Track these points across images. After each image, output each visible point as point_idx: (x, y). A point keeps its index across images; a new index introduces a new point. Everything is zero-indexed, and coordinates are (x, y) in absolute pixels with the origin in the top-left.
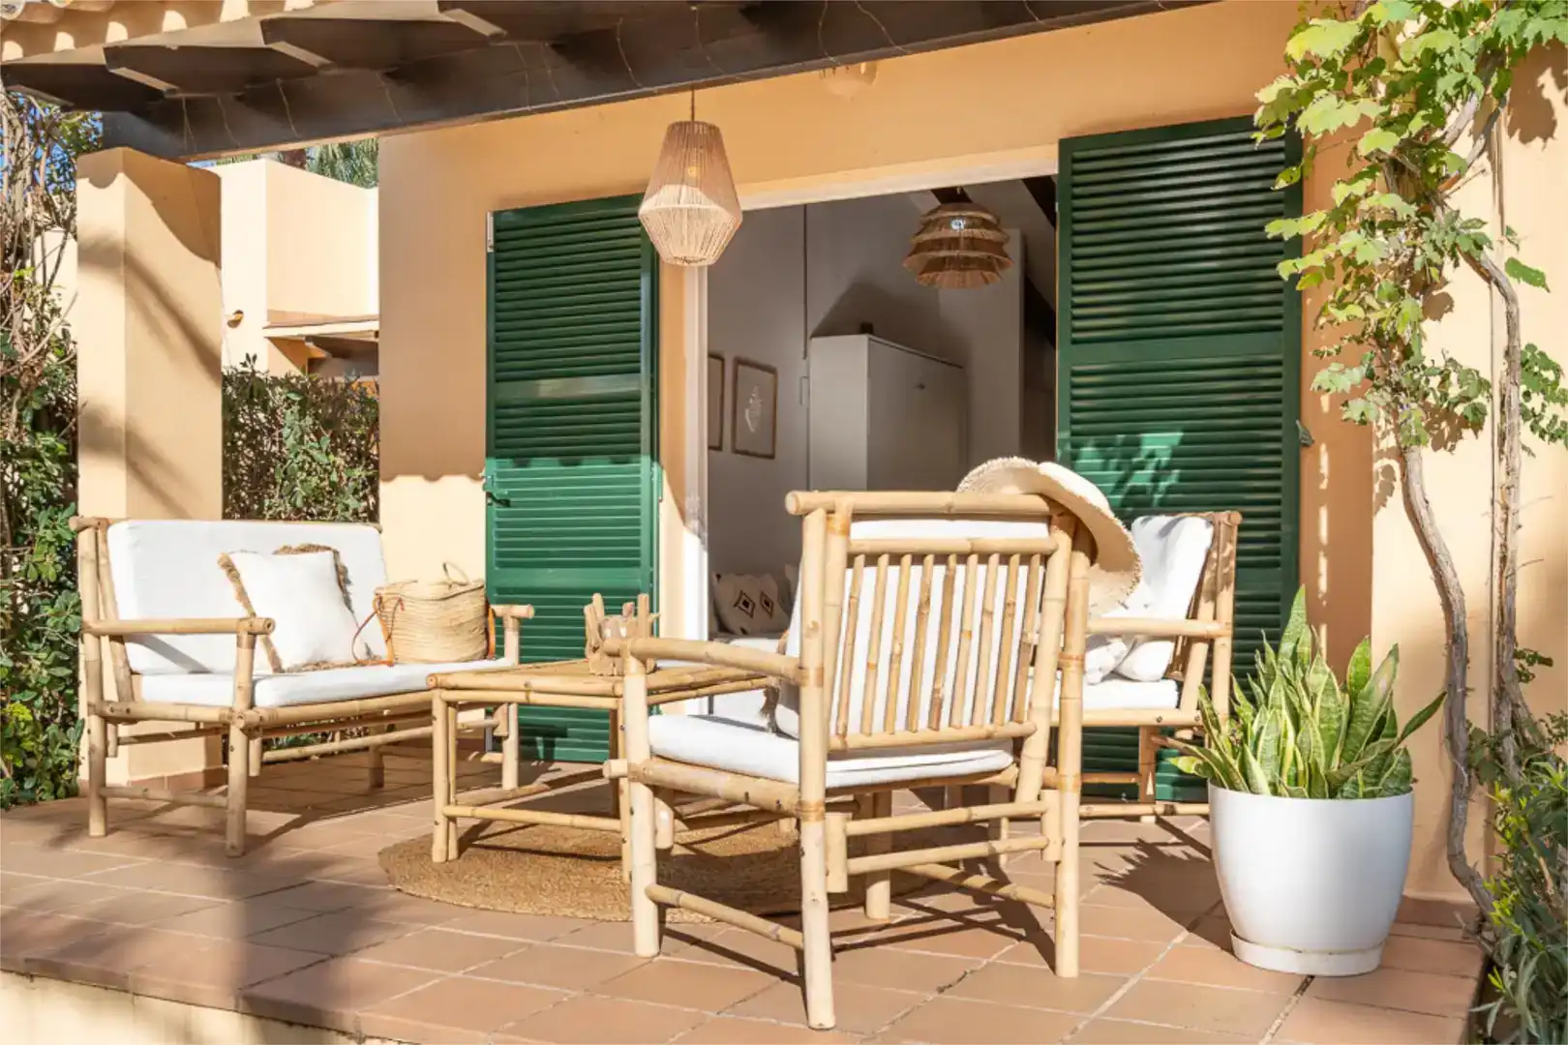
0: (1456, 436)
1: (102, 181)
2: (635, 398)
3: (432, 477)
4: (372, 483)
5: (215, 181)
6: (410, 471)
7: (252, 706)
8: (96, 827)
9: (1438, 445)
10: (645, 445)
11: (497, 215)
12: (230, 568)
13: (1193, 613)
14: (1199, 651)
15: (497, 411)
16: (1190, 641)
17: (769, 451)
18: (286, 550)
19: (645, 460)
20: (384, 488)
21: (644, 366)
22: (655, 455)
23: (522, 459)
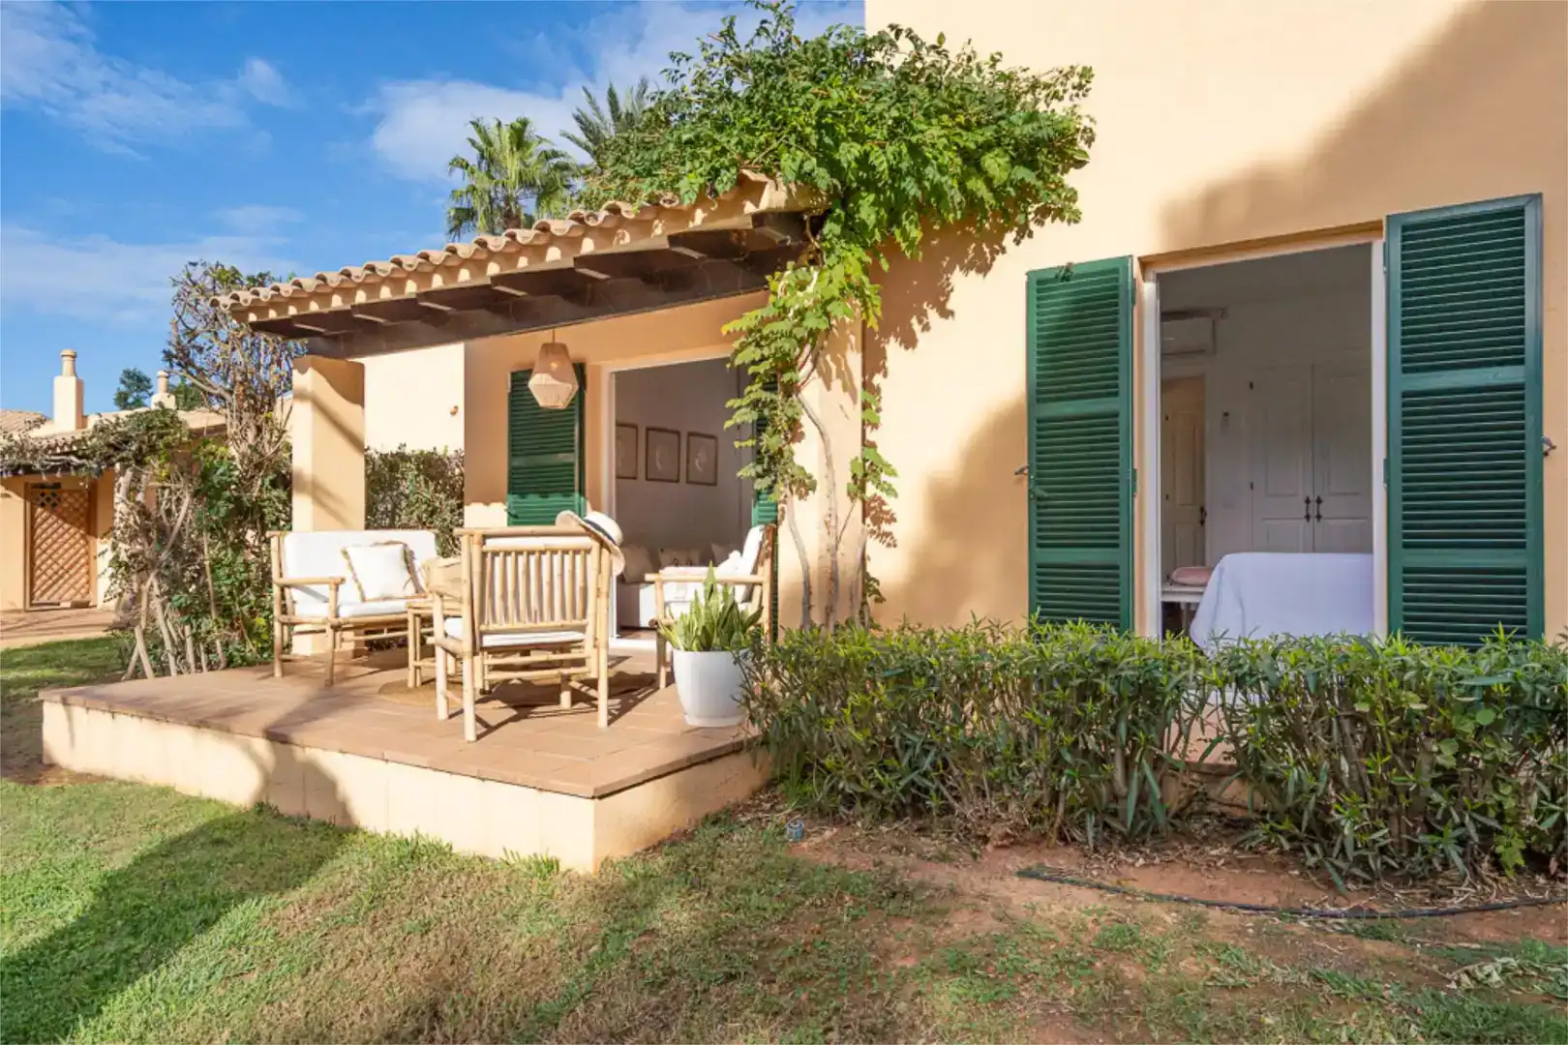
0: (807, 494)
1: (303, 371)
2: (572, 465)
3: (487, 504)
4: (460, 506)
5: (362, 366)
6: (476, 501)
7: (337, 616)
8: (278, 673)
9: (801, 497)
10: (576, 488)
11: (513, 374)
12: (345, 553)
13: (755, 572)
14: (757, 589)
15: (513, 471)
16: (754, 584)
17: (711, 481)
18: (376, 544)
19: (577, 495)
20: (467, 510)
21: (576, 448)
22: (582, 492)
23: (523, 495)
